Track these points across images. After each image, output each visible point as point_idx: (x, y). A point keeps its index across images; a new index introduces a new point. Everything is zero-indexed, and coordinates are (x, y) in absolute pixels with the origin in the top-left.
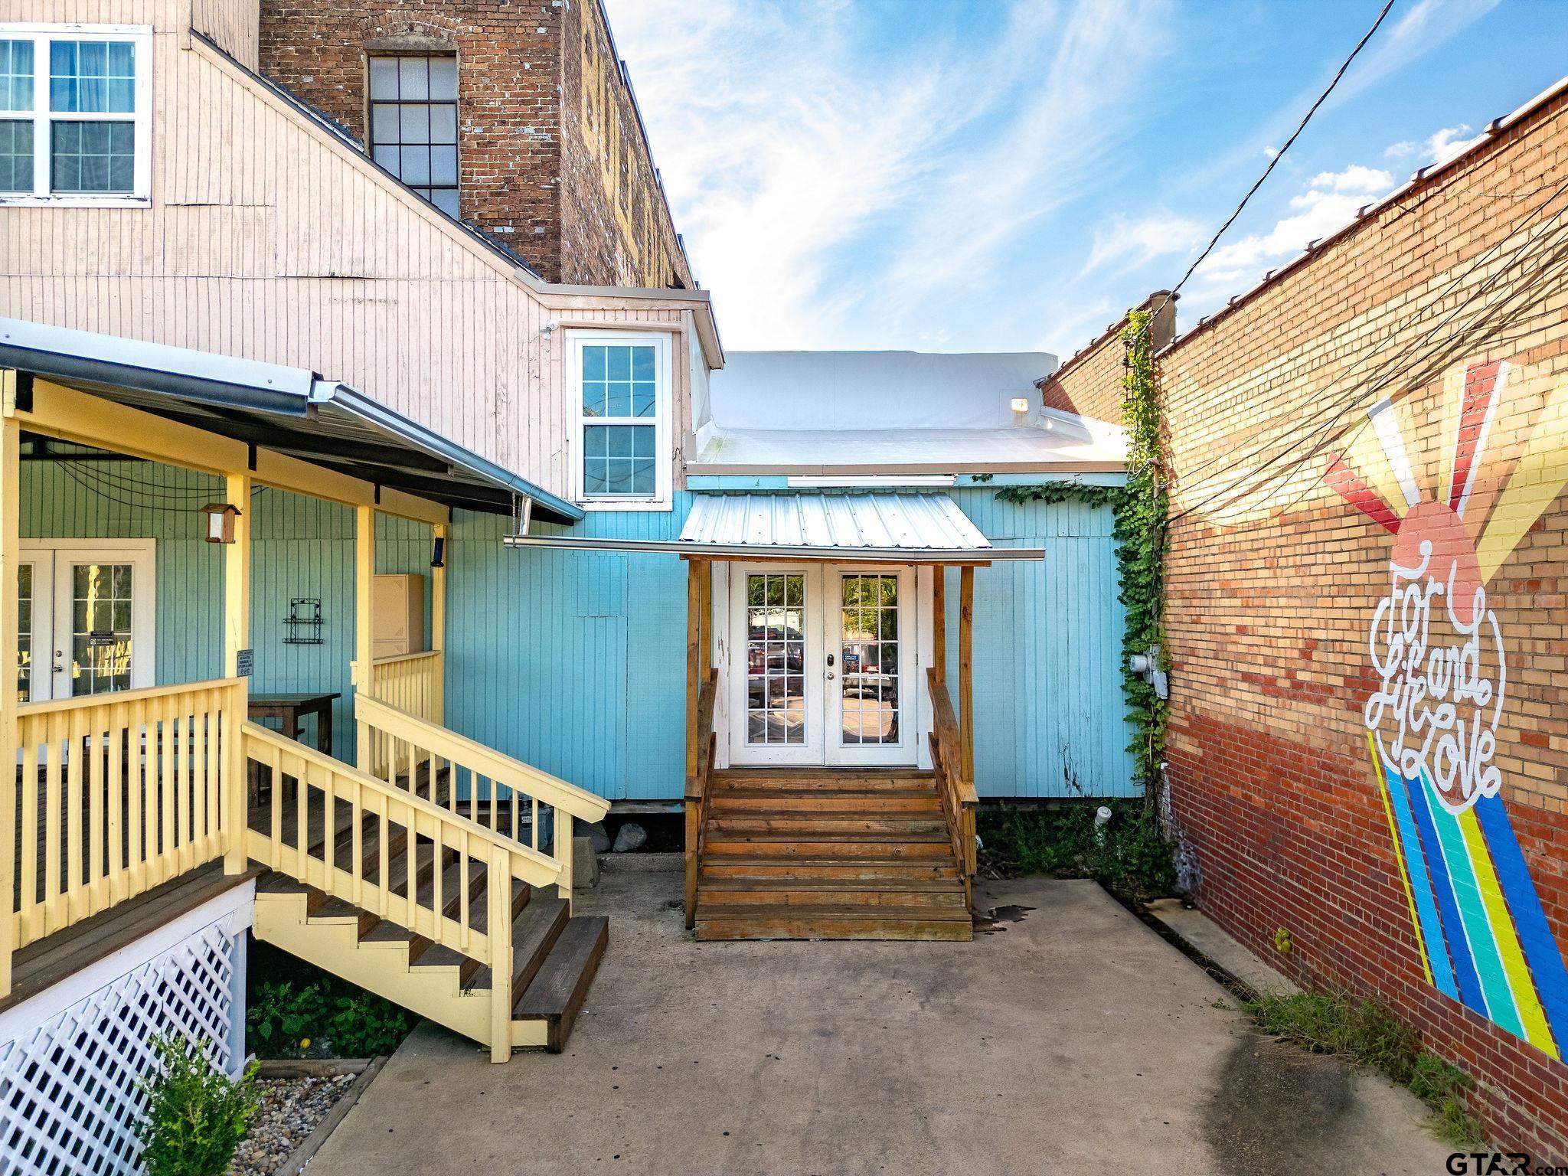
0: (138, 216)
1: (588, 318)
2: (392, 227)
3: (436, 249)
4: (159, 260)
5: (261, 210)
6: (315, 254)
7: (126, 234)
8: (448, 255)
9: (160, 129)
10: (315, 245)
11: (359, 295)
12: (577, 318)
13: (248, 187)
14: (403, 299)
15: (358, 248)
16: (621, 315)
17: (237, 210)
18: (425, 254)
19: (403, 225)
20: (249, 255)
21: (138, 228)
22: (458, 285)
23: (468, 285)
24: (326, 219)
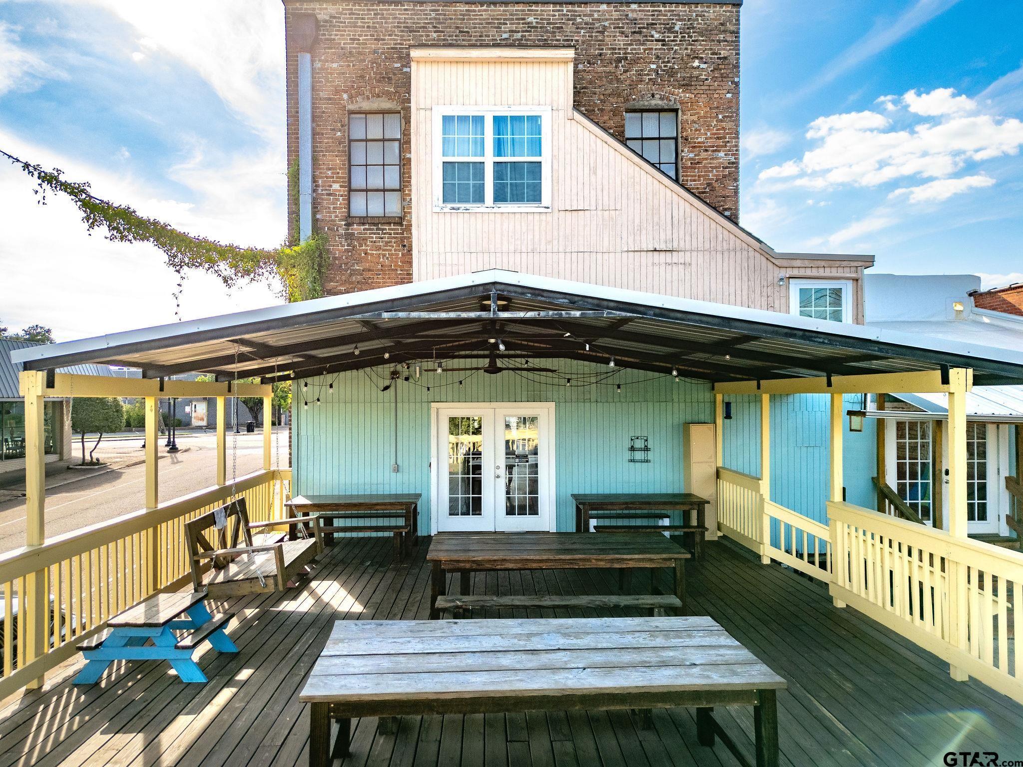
0: (543, 217)
1: (802, 272)
2: (688, 221)
3: (713, 233)
4: (555, 242)
5: (613, 213)
6: (644, 237)
7: (537, 228)
8: (720, 237)
9: (555, 167)
10: (644, 232)
11: (668, 260)
12: (795, 272)
13: (606, 198)
14: (694, 263)
15: (669, 232)
16: (821, 270)
17: (600, 213)
18: (707, 236)
19: (694, 219)
20: (606, 239)
21: (544, 224)
22: (726, 254)
23: (732, 254)
24: (650, 217)
